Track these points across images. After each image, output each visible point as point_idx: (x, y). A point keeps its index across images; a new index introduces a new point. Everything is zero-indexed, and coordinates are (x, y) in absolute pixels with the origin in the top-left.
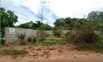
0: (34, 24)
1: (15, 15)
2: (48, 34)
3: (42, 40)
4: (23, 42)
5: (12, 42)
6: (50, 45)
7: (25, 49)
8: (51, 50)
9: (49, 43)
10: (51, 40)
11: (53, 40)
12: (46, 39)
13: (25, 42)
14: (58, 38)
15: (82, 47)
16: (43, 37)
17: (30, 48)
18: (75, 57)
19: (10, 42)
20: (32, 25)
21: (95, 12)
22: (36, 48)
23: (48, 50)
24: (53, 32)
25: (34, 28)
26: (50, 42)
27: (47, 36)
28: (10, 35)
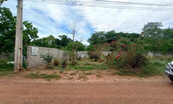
0: (56, 41)
1: (33, 27)
2: (80, 58)
3: (73, 64)
4: (50, 66)
5: (35, 66)
6: (85, 70)
7: (56, 73)
8: (88, 74)
9: (83, 68)
10: (86, 65)
11: (89, 65)
12: (79, 63)
13: (52, 66)
14: (96, 62)
15: (126, 72)
17: (61, 72)
18: (115, 80)
21: (154, 23)
22: (69, 72)
23: (84, 75)
24: (88, 54)
26: (85, 66)
27: (78, 59)
28: (32, 56)
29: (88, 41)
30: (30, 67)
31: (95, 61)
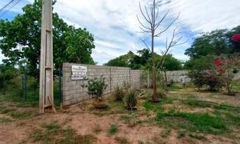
0: (135, 59)
2: (172, 82)
3: (156, 100)
4: (102, 104)
5: (79, 99)
12: (168, 96)
16: (159, 90)
19: (74, 100)
20: (130, 61)
24: (190, 76)
25: (135, 65)
27: (169, 86)
28: (74, 82)
29: (186, 54)
30: (67, 103)
31: (212, 91)
